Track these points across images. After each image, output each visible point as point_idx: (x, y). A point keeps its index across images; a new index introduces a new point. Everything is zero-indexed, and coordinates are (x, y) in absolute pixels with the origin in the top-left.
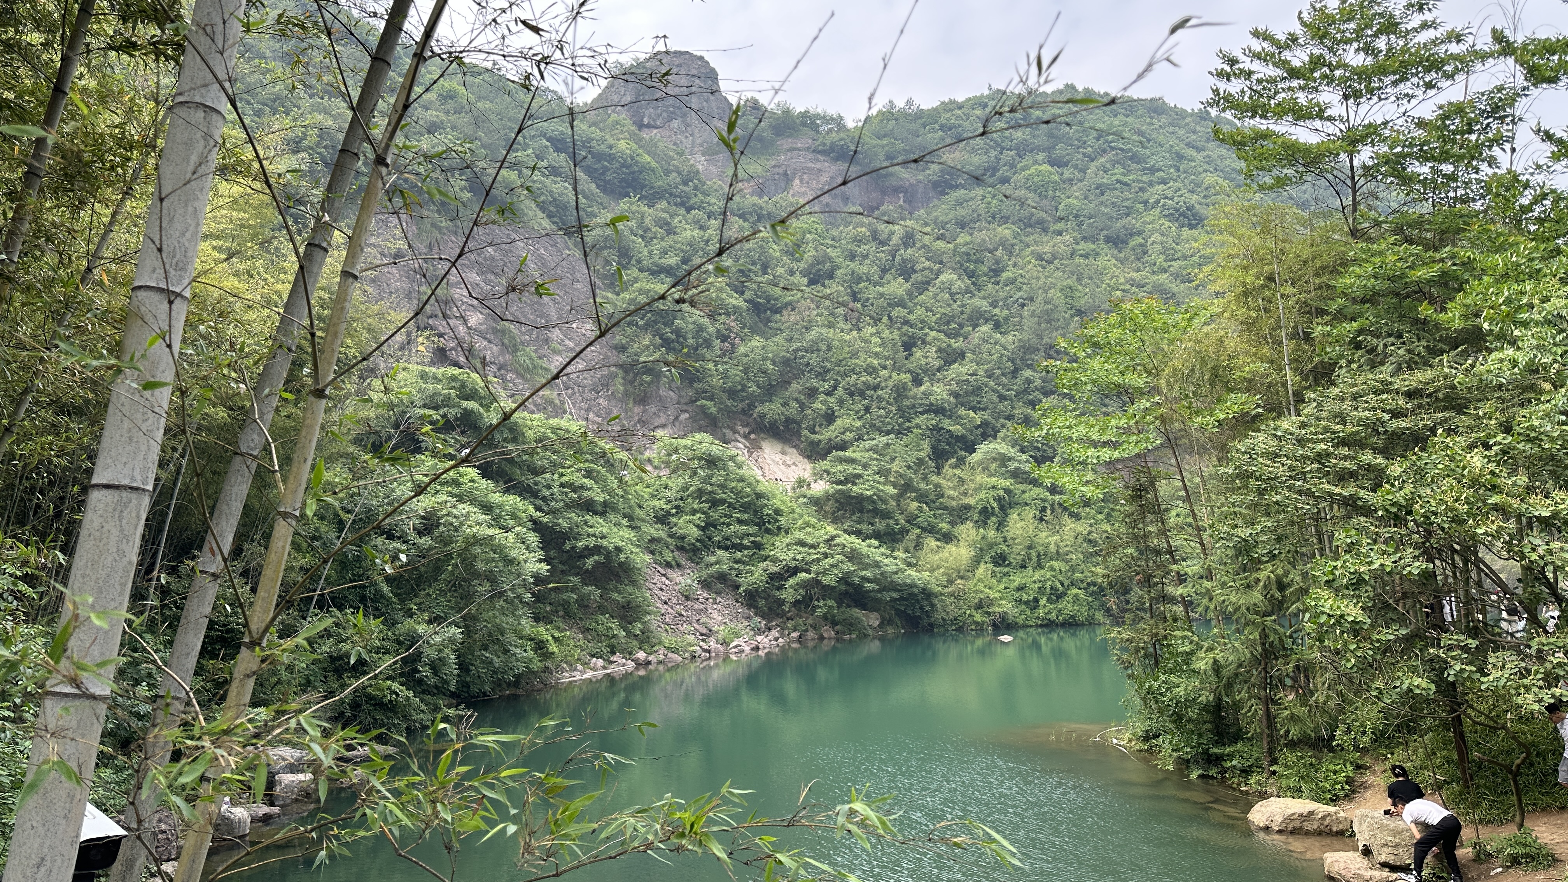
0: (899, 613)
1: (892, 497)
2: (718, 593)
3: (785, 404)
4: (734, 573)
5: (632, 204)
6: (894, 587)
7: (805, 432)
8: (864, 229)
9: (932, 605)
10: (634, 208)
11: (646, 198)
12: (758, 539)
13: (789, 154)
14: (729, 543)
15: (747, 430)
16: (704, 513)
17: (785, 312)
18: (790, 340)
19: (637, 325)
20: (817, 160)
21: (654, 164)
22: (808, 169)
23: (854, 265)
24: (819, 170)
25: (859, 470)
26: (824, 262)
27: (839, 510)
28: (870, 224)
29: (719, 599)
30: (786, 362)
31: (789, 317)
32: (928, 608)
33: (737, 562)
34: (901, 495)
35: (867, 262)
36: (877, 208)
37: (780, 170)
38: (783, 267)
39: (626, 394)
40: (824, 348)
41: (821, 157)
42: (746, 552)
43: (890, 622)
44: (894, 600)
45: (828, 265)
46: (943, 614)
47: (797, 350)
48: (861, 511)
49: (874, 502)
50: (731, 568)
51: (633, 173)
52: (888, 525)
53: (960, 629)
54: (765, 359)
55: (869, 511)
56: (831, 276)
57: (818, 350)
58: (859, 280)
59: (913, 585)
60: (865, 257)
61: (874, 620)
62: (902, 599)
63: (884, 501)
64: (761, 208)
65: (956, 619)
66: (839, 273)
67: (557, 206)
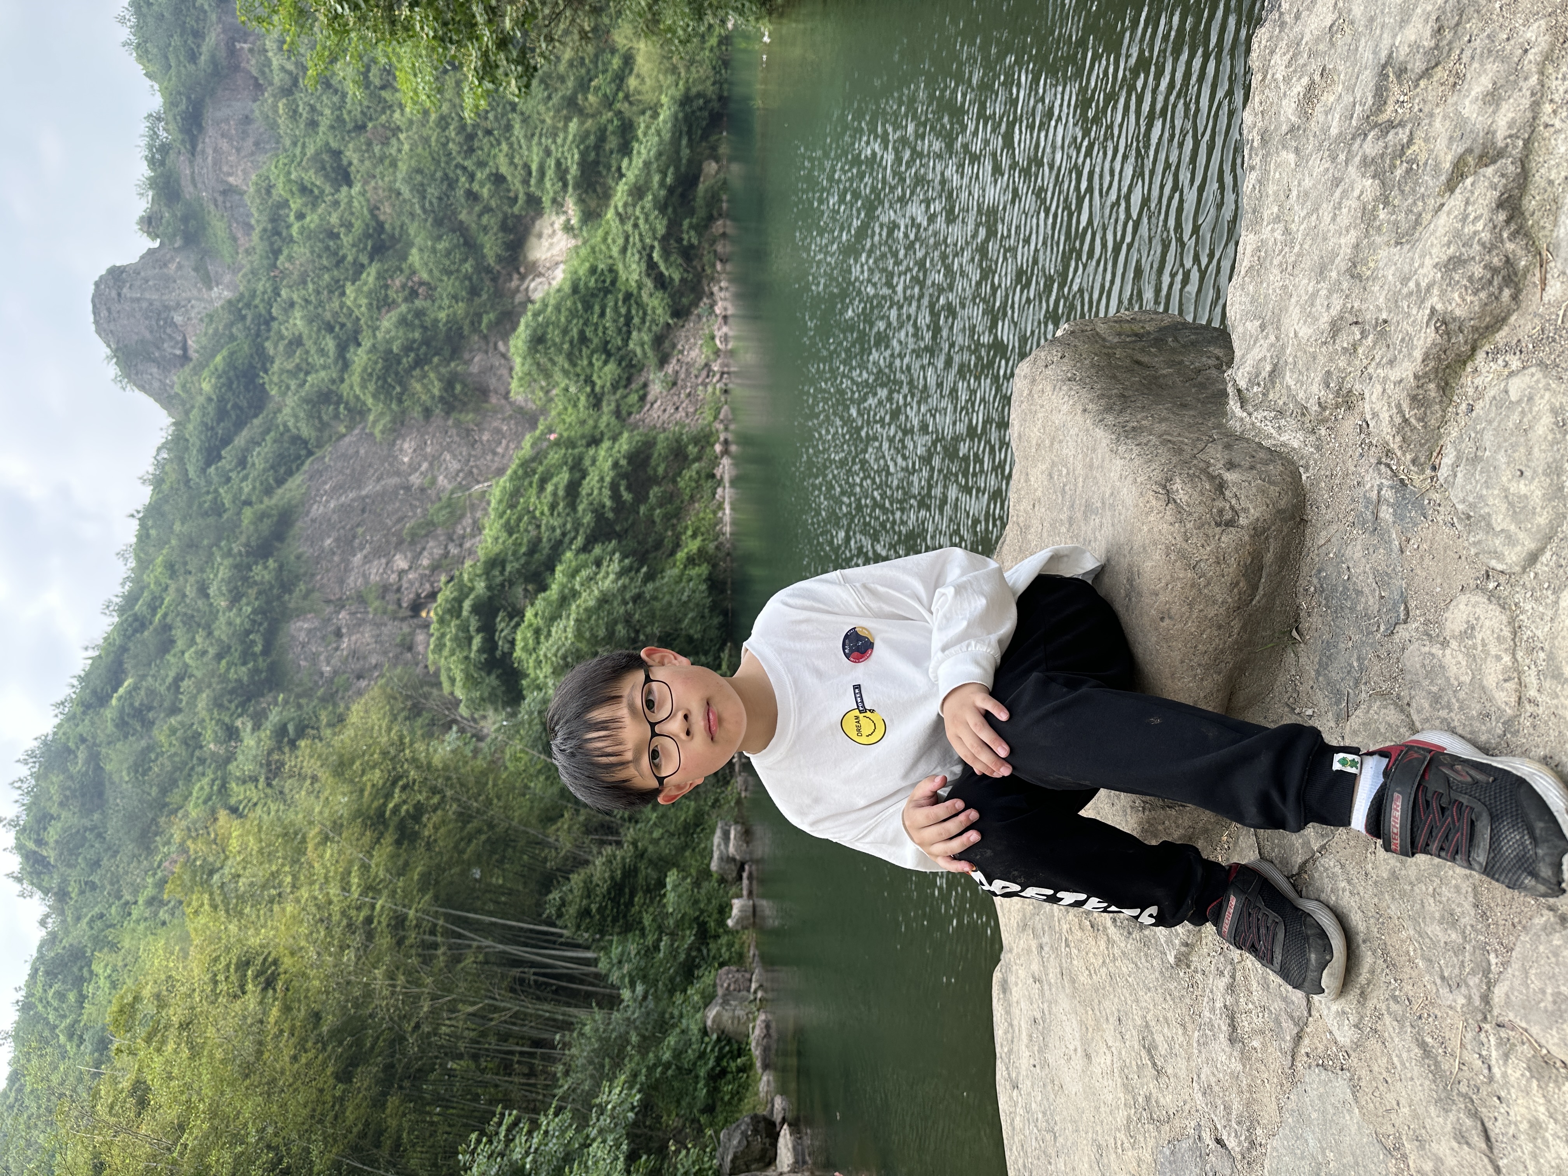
0: (705, 137)
1: (582, 123)
2: (674, 346)
3: (485, 229)
4: (654, 328)
5: (271, 381)
6: (676, 140)
7: (516, 210)
8: (280, 105)
9: (699, 95)
10: (275, 379)
11: (264, 365)
12: (620, 296)
13: (199, 185)
14: (624, 329)
15: (516, 276)
16: (592, 353)
17: (382, 218)
18: (412, 215)
19: (402, 394)
20: (203, 152)
21: (225, 352)
22: (215, 164)
23: (324, 123)
24: (215, 150)
25: (551, 162)
26: (323, 162)
27: (595, 191)
28: (274, 96)
29: (680, 347)
30: (438, 223)
31: (387, 211)
32: (701, 101)
33: (643, 321)
34: (581, 112)
35: (318, 106)
36: (256, 79)
37: (220, 199)
38: (330, 214)
39: (477, 410)
40: (419, 178)
41: (200, 147)
42: (634, 312)
43: (714, 148)
44: (690, 145)
45: (325, 157)
46: (709, 83)
47: (423, 208)
48: (597, 163)
49: (587, 148)
50: (650, 330)
51: (237, 377)
52: (613, 133)
53: (726, 64)
54: (434, 250)
55: (597, 155)
56: (337, 154)
57: (422, 185)
58: (340, 119)
59: (675, 117)
60: (313, 109)
61: (711, 167)
62: (689, 133)
63: (587, 134)
64: (265, 230)
65: (714, 68)
66: (334, 145)
67: (279, 465)
